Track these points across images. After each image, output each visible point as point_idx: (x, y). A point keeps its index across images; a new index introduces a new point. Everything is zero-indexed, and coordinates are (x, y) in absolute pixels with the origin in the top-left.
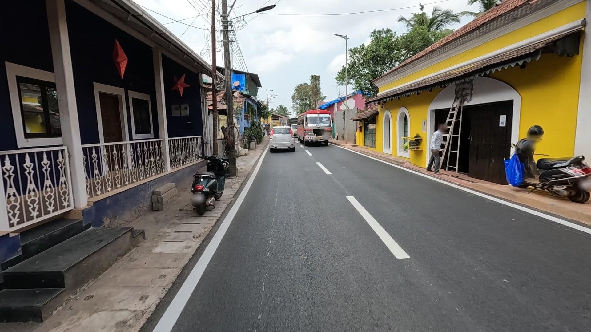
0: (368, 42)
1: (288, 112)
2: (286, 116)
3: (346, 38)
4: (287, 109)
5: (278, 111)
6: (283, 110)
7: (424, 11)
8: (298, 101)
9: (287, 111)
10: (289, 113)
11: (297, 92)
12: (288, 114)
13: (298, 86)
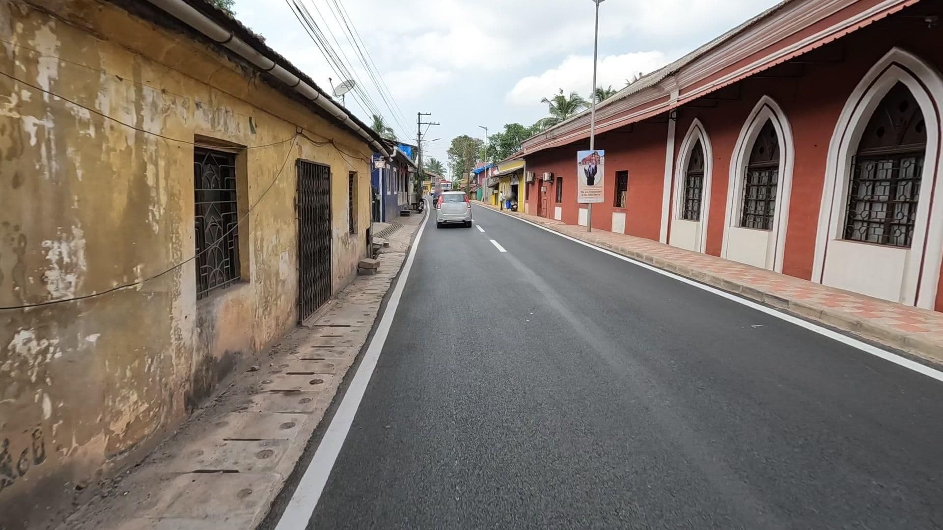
0: (503, 131)
1: (442, 168)
2: (439, 174)
3: (487, 129)
4: (440, 164)
5: (429, 166)
6: (436, 165)
7: (563, 94)
8: (455, 157)
9: (441, 166)
10: (444, 170)
11: (454, 145)
12: (441, 171)
13: (456, 139)
